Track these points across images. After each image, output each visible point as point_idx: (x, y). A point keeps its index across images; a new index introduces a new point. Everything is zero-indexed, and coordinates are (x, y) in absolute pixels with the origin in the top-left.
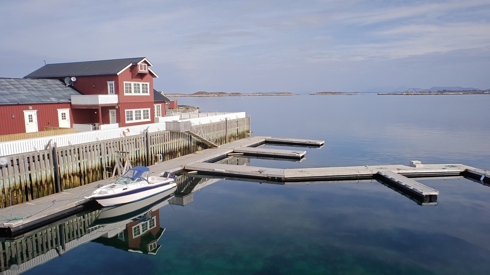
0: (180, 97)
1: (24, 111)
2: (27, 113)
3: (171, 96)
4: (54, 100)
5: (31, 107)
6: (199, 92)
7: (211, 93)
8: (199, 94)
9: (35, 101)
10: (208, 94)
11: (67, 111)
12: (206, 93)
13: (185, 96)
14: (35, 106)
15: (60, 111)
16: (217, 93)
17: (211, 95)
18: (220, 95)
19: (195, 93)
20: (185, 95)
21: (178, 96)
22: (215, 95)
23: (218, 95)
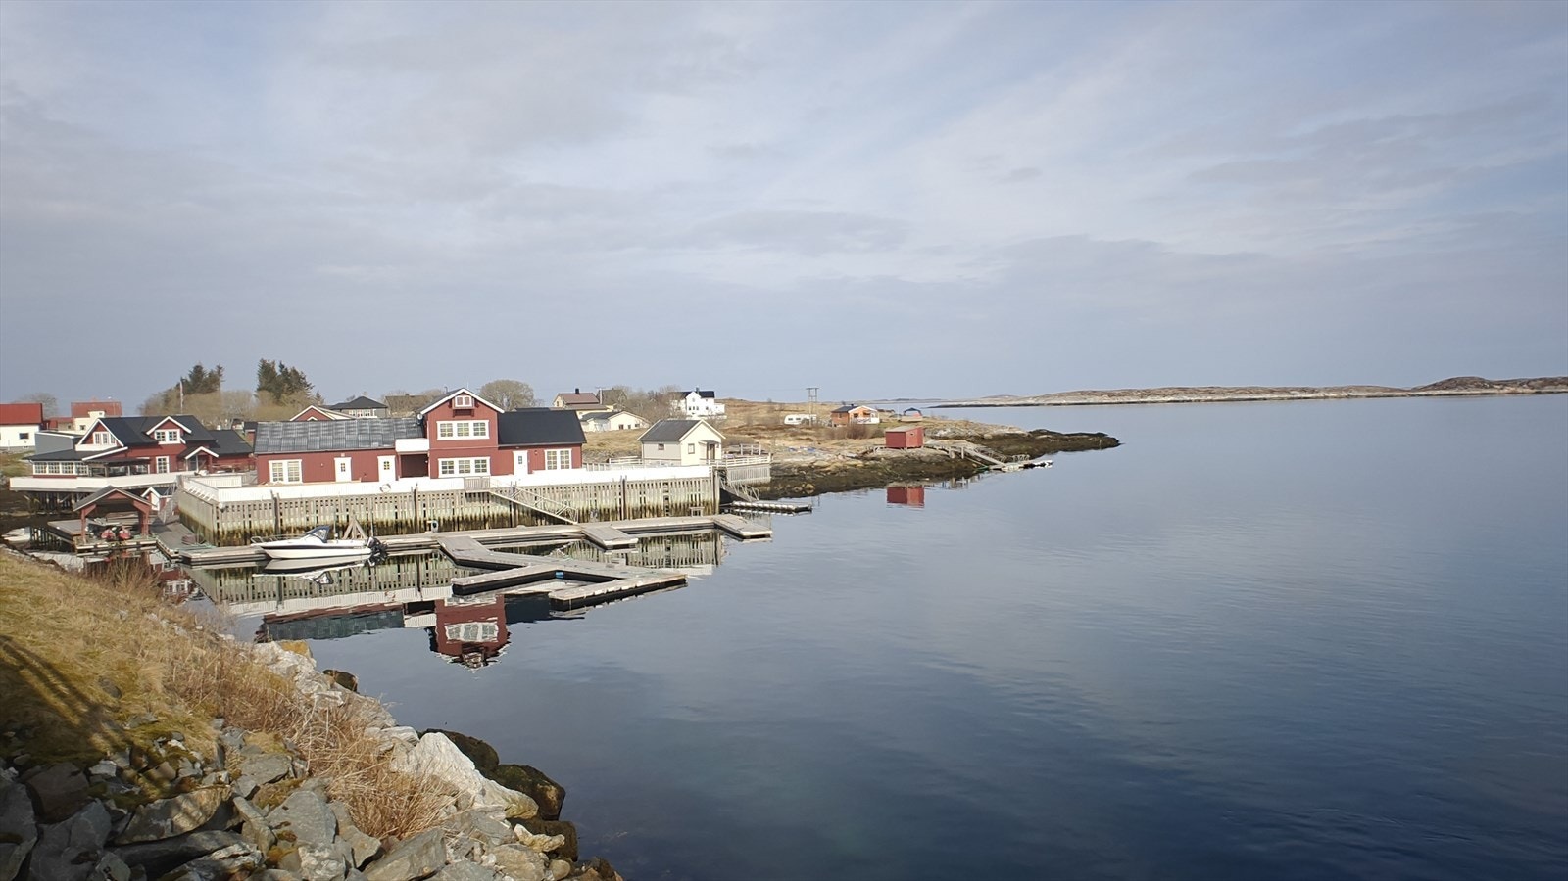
0: (1369, 397)
1: (336, 459)
2: (338, 461)
3: (1331, 395)
4: (375, 445)
5: (343, 455)
6: (1450, 380)
7: (1504, 384)
8: (1447, 388)
9: (349, 447)
10: (1491, 384)
11: (391, 459)
12: (1480, 383)
13: (1388, 396)
14: (348, 453)
15: (382, 459)
16: (1532, 383)
17: (1502, 391)
18: (1548, 389)
19: (1434, 385)
20: (1392, 390)
21: (1357, 397)
22: (1520, 390)
23: (1534, 390)
